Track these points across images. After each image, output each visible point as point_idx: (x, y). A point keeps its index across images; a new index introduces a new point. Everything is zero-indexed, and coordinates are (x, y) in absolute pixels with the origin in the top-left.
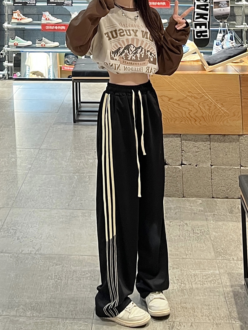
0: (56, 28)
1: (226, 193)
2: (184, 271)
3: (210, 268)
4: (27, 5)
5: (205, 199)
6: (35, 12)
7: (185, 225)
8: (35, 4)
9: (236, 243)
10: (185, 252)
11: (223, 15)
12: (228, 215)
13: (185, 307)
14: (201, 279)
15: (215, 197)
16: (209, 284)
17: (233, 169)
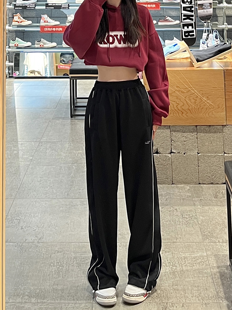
0: (54, 29)
1: (211, 179)
2: (175, 255)
3: (199, 251)
4: (27, 8)
5: (193, 185)
6: (34, 15)
7: (174, 210)
8: (35, 7)
10: (176, 236)
11: (207, 16)
12: (214, 200)
13: (176, 289)
14: (191, 261)
15: (201, 183)
16: (198, 266)
17: (217, 156)
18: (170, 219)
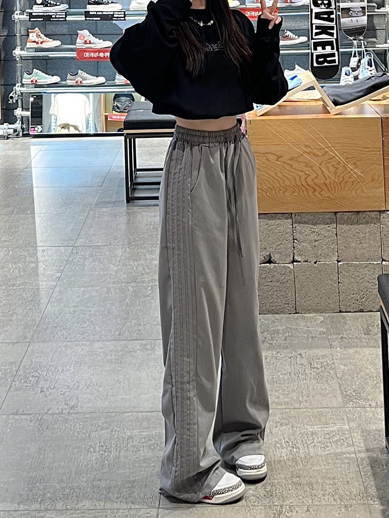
0: (102, 55)
1: (360, 304)
2: (296, 429)
3: (336, 421)
4: (52, 19)
5: (329, 314)
6: (65, 32)
7: (298, 356)
8: (65, 18)
9: (374, 380)
10: (299, 398)
11: (357, 29)
12: (363, 338)
13: (298, 482)
14: (323, 438)
15: (344, 311)
16: (334, 447)
17: (370, 266)
18: (291, 371)
